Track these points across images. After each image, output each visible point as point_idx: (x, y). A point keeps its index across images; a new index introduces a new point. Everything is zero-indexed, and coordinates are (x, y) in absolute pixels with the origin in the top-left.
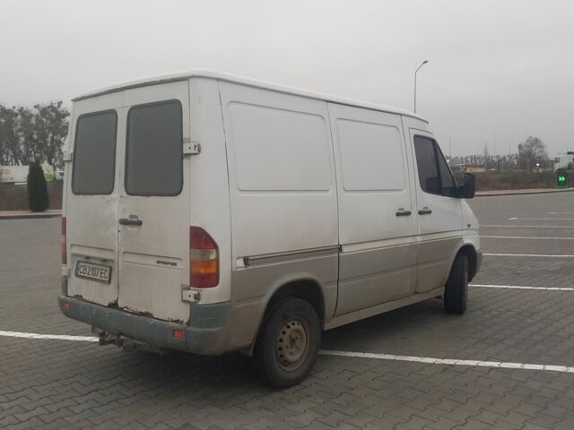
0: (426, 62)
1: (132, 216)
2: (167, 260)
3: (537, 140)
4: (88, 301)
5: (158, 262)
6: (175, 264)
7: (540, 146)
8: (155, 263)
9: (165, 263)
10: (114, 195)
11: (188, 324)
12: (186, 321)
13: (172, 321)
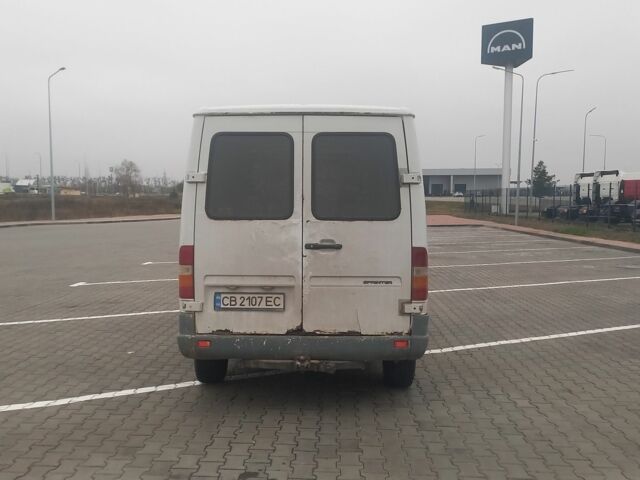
0: (63, 69)
1: (323, 241)
2: (379, 280)
3: (132, 164)
4: (245, 334)
5: (365, 282)
6: (391, 282)
7: (135, 170)
8: (362, 283)
9: (376, 283)
10: (295, 219)
11: (410, 333)
12: (406, 332)
13: (387, 334)
